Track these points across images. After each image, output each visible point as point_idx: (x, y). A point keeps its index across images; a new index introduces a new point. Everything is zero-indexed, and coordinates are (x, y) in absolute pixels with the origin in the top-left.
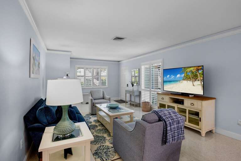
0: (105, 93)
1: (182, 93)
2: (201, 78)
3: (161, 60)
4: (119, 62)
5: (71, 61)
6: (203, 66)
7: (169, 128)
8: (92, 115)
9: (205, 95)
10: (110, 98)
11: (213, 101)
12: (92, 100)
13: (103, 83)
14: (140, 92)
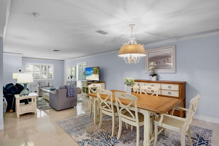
0: (50, 83)
1: (93, 81)
2: (98, 73)
3: (86, 62)
4: (63, 60)
5: (22, 60)
6: (99, 67)
7: (68, 91)
8: (40, 97)
9: (100, 81)
10: (52, 86)
11: (104, 83)
12: (39, 87)
13: (50, 76)
14: (76, 82)
